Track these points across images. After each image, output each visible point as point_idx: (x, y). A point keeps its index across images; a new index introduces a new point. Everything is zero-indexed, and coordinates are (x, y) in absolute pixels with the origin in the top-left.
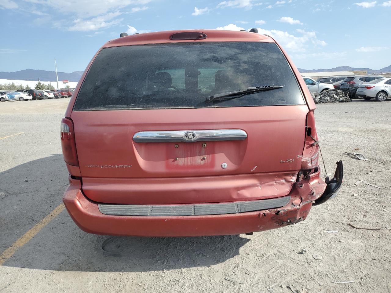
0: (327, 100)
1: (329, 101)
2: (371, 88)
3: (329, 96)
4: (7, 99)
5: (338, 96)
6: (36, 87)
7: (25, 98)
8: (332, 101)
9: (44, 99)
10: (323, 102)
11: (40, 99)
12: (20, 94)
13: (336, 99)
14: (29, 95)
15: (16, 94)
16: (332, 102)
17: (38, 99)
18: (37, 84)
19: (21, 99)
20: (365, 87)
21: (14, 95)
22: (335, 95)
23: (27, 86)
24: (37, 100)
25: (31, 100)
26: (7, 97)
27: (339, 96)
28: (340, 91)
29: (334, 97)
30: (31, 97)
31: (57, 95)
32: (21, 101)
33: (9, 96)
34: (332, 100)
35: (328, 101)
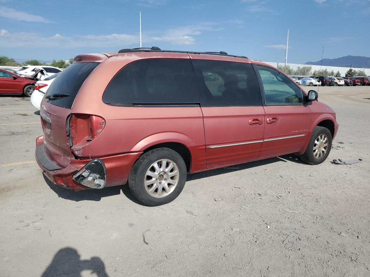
4: (300, 84)
6: (346, 73)
7: (314, 84)
9: (334, 85)
11: (330, 86)
12: (311, 80)
14: (319, 81)
15: (308, 80)
17: (328, 86)
18: (348, 70)
19: (311, 84)
21: (306, 81)
23: (338, 72)
24: (326, 86)
25: (319, 85)
26: (300, 82)
30: (320, 83)
31: (348, 83)
32: (310, 86)
33: (302, 81)
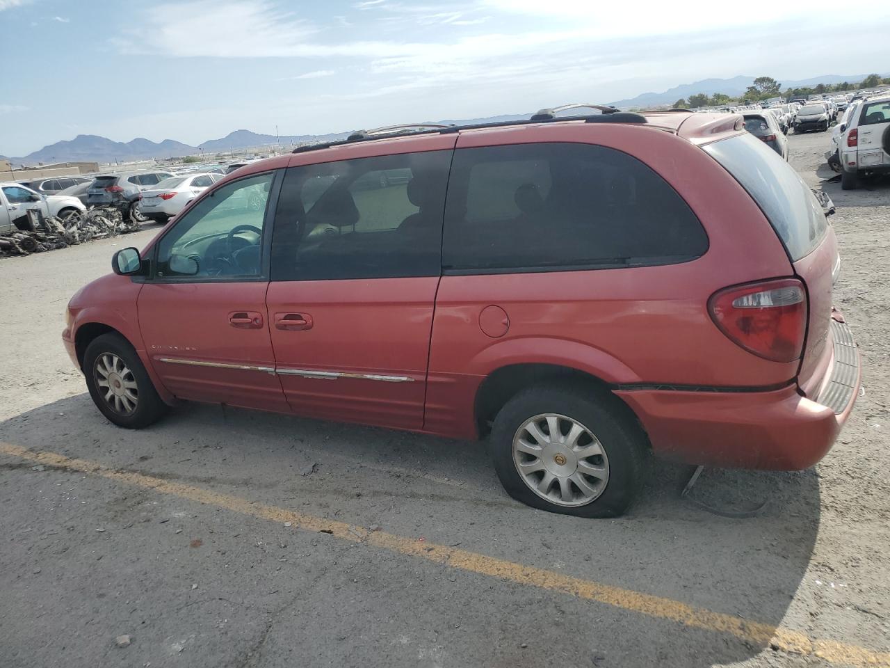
0: (95, 233)
1: (100, 234)
2: (170, 196)
3: (95, 223)
5: (112, 222)
8: (105, 234)
10: (88, 240)
13: (111, 228)
16: (107, 236)
20: (158, 196)
22: (105, 220)
27: (114, 221)
28: (113, 209)
29: (105, 224)
34: (105, 232)
35: (98, 235)
